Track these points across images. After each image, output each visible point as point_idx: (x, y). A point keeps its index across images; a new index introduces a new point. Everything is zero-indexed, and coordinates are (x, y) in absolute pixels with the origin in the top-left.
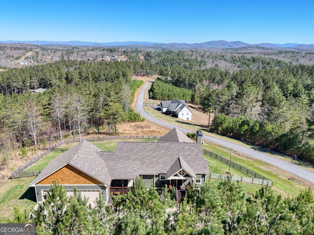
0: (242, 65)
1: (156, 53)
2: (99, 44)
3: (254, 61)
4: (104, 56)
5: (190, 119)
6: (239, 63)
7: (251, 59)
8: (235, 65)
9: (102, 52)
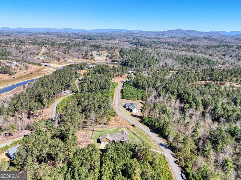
0: (183, 63)
1: (127, 50)
2: (85, 31)
3: (192, 60)
4: (92, 51)
5: (138, 113)
6: (182, 61)
7: (190, 58)
8: (179, 62)
9: (91, 48)
